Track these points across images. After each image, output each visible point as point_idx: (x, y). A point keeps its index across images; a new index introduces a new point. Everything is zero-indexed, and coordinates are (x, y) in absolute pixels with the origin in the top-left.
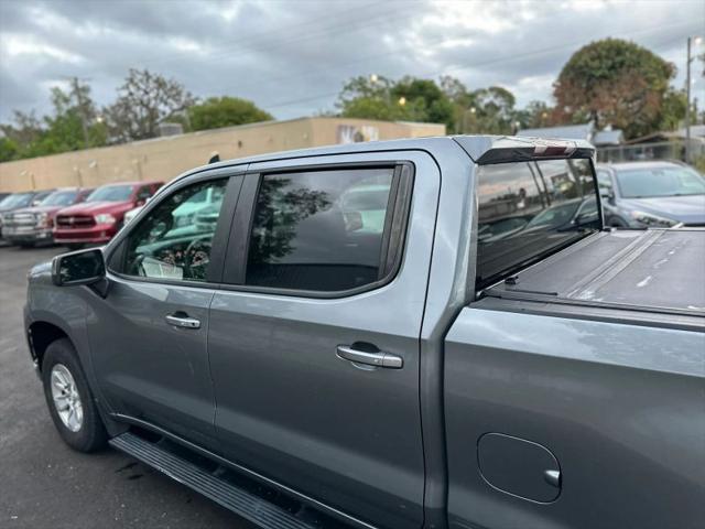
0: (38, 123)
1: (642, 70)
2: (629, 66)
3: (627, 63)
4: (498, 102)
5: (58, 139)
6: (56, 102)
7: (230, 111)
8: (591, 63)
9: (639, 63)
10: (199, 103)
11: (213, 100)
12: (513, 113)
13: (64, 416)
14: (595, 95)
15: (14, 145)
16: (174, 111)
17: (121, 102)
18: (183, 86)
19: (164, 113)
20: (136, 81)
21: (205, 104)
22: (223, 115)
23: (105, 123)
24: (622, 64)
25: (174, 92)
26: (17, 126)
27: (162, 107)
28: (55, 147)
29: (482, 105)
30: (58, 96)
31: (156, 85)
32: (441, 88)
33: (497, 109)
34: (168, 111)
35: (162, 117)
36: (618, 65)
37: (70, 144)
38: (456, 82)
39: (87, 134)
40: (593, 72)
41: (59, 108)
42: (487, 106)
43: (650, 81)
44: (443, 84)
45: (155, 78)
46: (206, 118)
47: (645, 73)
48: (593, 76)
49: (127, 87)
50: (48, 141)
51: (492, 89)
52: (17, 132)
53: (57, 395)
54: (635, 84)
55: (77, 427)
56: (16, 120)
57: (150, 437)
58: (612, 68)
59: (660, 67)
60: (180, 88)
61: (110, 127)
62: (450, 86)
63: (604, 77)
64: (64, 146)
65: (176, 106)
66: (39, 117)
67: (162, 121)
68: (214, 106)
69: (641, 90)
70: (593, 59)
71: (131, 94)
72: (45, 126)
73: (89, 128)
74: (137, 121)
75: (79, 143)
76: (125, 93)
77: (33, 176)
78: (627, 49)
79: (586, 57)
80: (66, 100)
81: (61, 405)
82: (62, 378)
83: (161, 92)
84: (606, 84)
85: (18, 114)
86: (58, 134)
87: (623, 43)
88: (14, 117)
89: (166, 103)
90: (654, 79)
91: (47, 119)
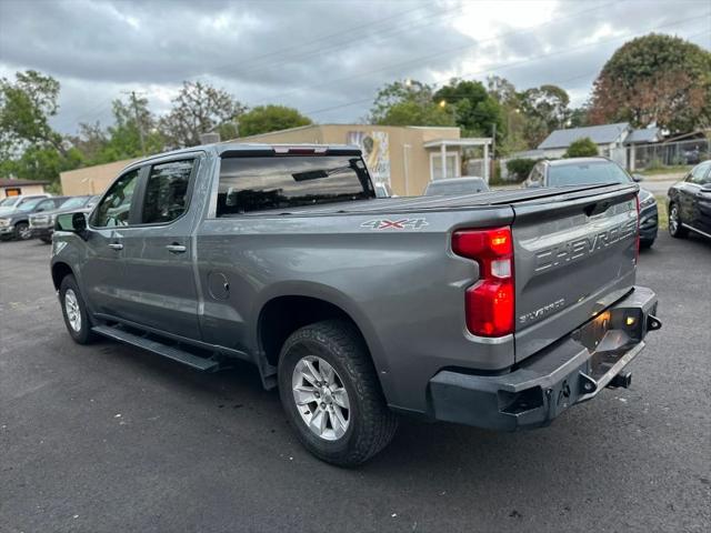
0: (102, 134)
1: (686, 65)
2: (671, 62)
3: (670, 58)
4: (550, 101)
5: (119, 149)
6: (117, 114)
7: (274, 119)
8: (632, 60)
9: (683, 58)
10: (247, 112)
11: (259, 109)
12: (568, 112)
13: (73, 324)
14: (635, 93)
15: (80, 155)
16: (224, 120)
17: (175, 113)
18: (233, 96)
19: (215, 122)
20: (189, 92)
21: (252, 114)
22: (267, 123)
23: (162, 133)
24: (665, 59)
25: (224, 103)
26: (84, 138)
27: (212, 117)
28: (115, 156)
29: (535, 106)
30: (119, 109)
31: (207, 96)
32: (488, 89)
33: (550, 108)
34: (219, 120)
35: (213, 126)
36: (661, 61)
37: (129, 154)
38: (504, 81)
39: (143, 144)
40: (635, 69)
41: (120, 120)
42: (539, 106)
43: (694, 76)
44: (491, 85)
45: (206, 89)
46: (252, 126)
47: (690, 68)
48: (634, 73)
49: (180, 99)
50: (110, 151)
51: (543, 89)
52: (83, 143)
53: (69, 310)
54: (678, 80)
55: (79, 329)
56: (82, 132)
57: (110, 323)
58: (655, 63)
59: (706, 61)
60: (230, 98)
61: (166, 136)
62: (498, 86)
63: (646, 74)
64: (124, 155)
65: (226, 116)
66: (103, 128)
67: (214, 130)
68: (261, 114)
69: (684, 86)
70: (634, 56)
71: (184, 105)
72: (109, 137)
73: (146, 138)
74: (191, 130)
75: (137, 152)
76: (179, 105)
77: (92, 183)
78: (670, 44)
79: (628, 54)
80: (126, 113)
81: (71, 316)
82: (71, 298)
83: (212, 102)
84: (647, 81)
85: (85, 127)
86: (119, 144)
87: (667, 38)
88: (81, 129)
89: (217, 113)
90: (699, 74)
91: (110, 130)
